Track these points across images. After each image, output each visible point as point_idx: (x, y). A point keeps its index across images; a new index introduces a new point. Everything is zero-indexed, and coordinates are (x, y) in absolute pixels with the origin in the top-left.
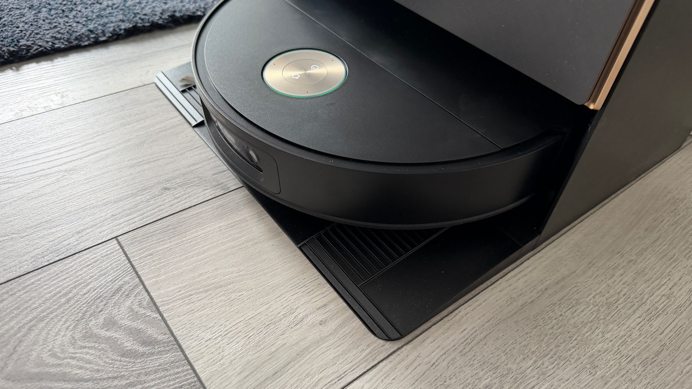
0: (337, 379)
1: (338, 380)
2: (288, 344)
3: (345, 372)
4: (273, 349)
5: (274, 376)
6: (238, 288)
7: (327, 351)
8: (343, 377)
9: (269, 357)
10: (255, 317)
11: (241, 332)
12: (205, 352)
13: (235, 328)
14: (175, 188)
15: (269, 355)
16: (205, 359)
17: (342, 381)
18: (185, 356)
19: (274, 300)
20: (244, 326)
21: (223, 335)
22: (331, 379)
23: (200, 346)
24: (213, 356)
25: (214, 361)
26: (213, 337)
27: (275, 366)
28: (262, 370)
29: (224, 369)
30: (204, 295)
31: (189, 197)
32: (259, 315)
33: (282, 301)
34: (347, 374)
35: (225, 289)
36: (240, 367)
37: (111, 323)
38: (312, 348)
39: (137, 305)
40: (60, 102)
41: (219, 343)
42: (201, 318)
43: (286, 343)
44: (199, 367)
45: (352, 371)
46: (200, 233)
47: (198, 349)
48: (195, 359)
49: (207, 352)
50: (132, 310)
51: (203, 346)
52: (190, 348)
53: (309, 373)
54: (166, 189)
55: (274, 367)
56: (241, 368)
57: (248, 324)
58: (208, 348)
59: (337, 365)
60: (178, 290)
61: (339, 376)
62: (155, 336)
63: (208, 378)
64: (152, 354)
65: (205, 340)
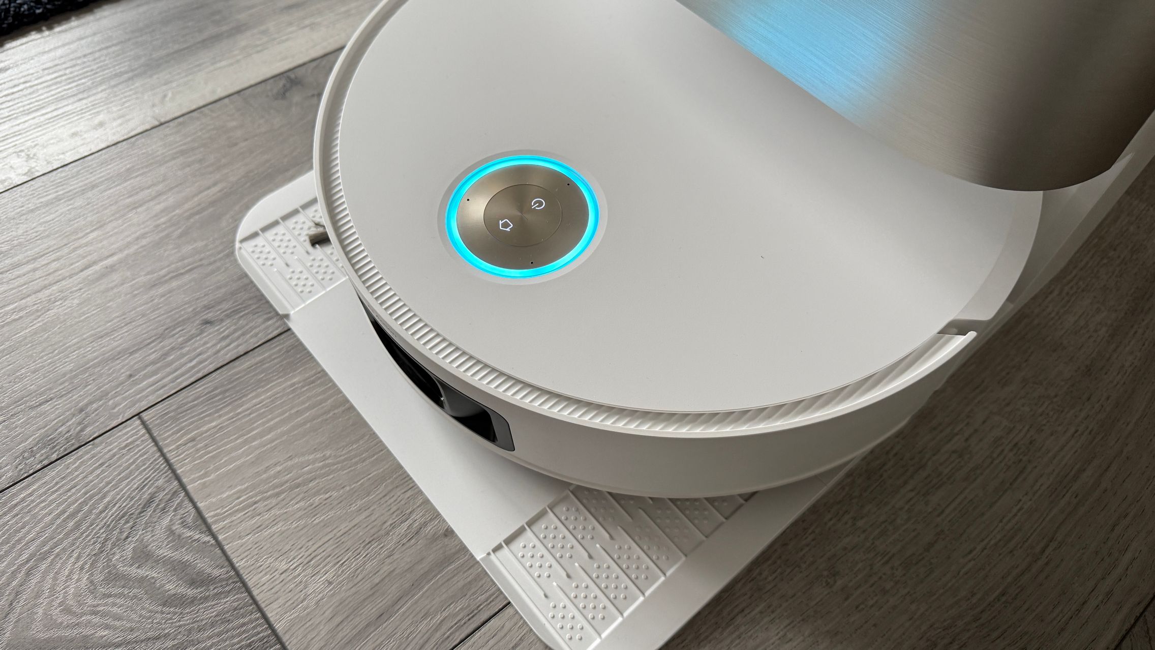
0: (467, 618)
1: (469, 620)
2: (397, 571)
3: (478, 607)
4: (377, 581)
5: (378, 620)
6: (324, 487)
7: (453, 577)
8: (476, 614)
9: (371, 593)
10: (350, 531)
11: (329, 556)
12: (280, 590)
13: (321, 551)
14: (222, 320)
15: (371, 589)
16: (281, 601)
17: (474, 621)
18: (252, 597)
19: (378, 503)
20: (334, 547)
21: (305, 562)
22: (459, 618)
23: (273, 582)
24: (292, 596)
25: (294, 603)
26: (291, 567)
27: (380, 605)
28: (362, 611)
29: (308, 614)
30: (274, 501)
31: (243, 334)
32: (356, 528)
33: (389, 503)
34: (482, 609)
35: (305, 488)
36: (331, 609)
37: (143, 556)
38: (433, 574)
39: (179, 524)
40: (26, 170)
41: (299, 575)
42: (272, 539)
43: (395, 568)
44: (273, 614)
45: (489, 604)
46: (263, 397)
47: (271, 587)
48: (267, 602)
49: (282, 590)
50: (172, 532)
51: (277, 582)
52: (259, 586)
53: (428, 611)
54: (207, 322)
55: (378, 607)
56: (332, 611)
57: (340, 542)
58: (285, 584)
59: (467, 596)
60: (236, 496)
61: (471, 613)
62: (209, 570)
63: (286, 630)
64: (206, 599)
65: (281, 572)
